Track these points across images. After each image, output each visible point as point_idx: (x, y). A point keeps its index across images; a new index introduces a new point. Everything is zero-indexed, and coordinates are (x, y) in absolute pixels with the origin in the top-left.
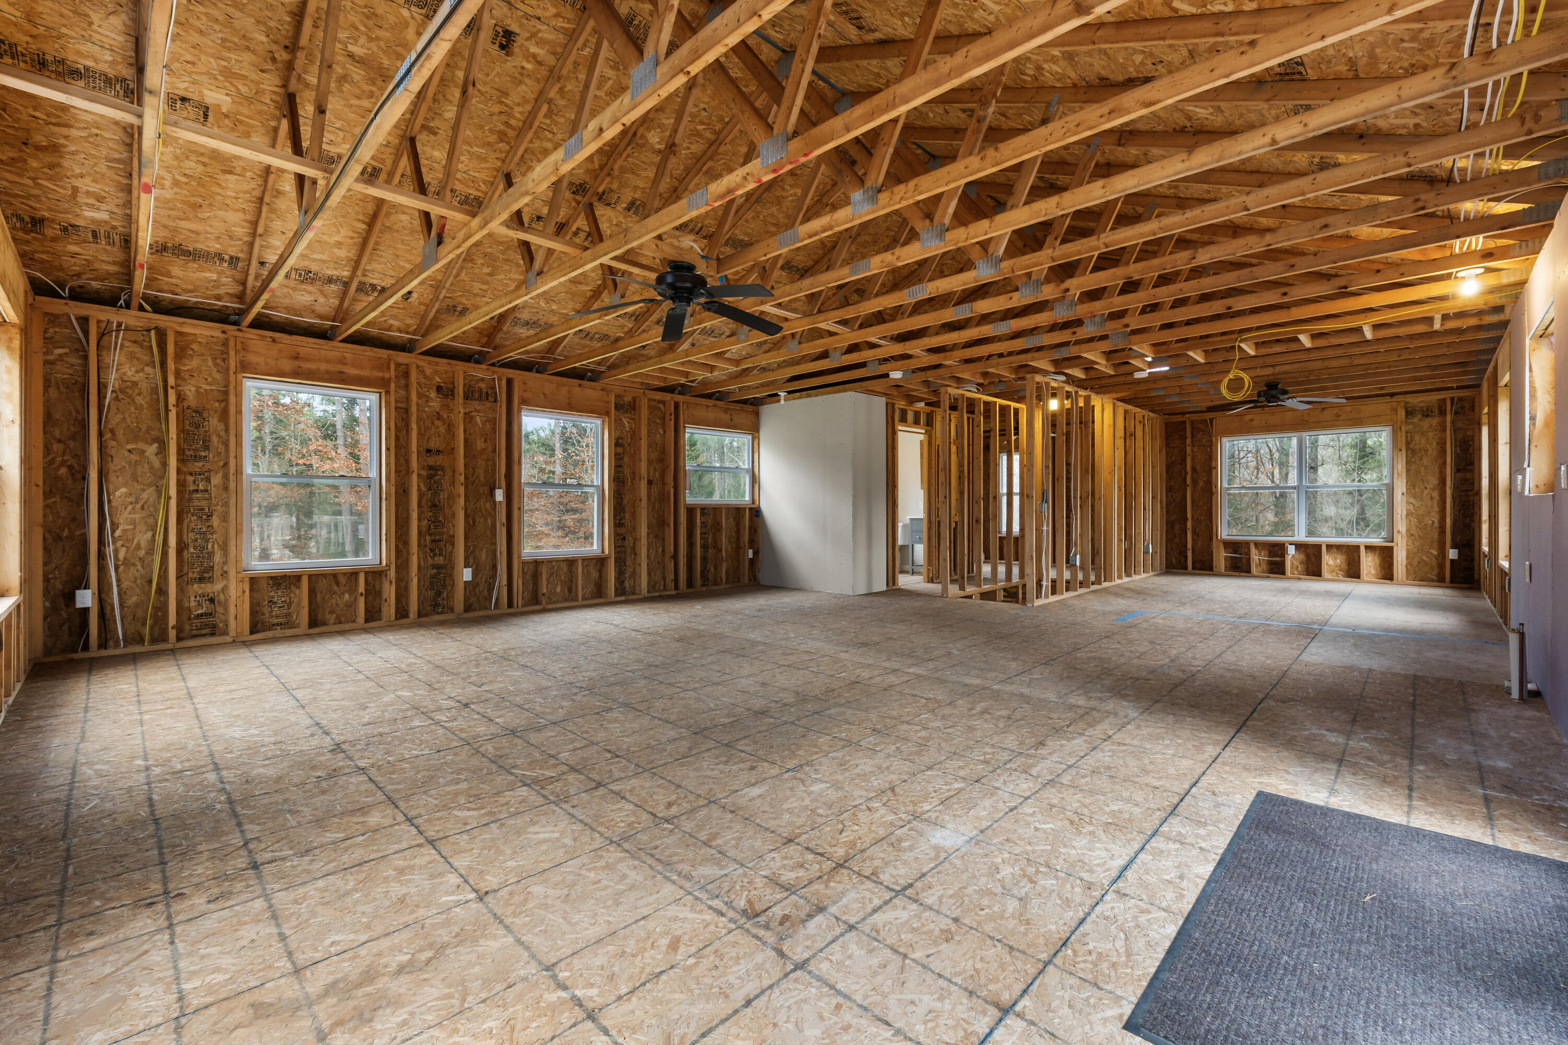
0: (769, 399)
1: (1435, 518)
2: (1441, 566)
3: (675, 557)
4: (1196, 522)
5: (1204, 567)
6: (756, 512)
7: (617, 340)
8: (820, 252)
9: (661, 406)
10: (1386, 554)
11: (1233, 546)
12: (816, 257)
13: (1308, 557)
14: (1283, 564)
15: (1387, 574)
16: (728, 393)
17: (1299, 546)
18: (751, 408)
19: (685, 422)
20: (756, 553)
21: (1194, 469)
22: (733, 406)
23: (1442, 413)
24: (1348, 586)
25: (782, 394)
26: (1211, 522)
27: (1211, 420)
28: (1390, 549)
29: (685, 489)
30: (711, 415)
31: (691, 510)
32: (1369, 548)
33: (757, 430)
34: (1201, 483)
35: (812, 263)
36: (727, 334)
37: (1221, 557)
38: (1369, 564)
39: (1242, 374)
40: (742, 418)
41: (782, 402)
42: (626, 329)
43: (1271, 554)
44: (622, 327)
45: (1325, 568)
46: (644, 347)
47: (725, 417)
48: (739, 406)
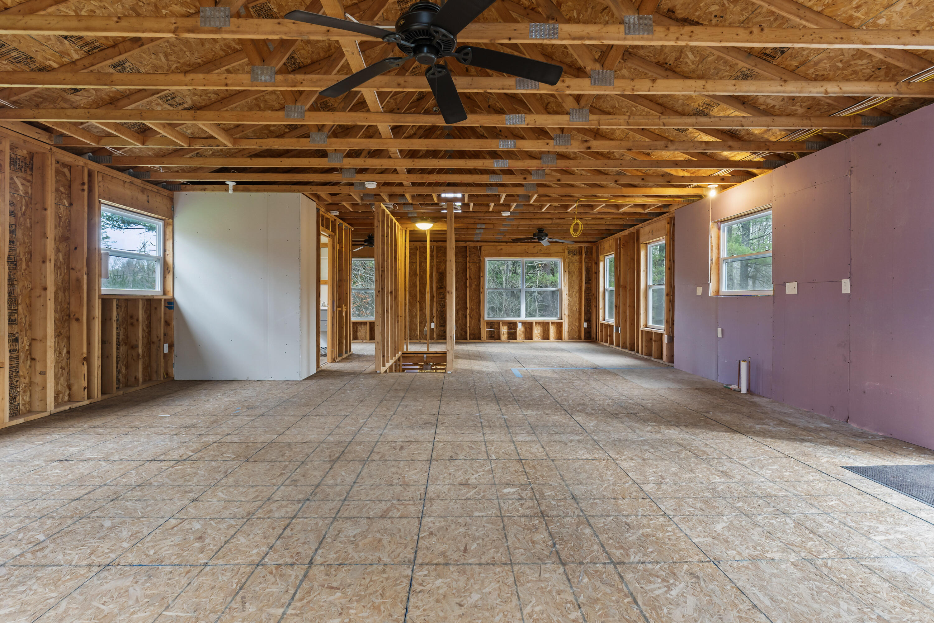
0: (190, 186)
1: (577, 306)
2: (580, 331)
3: (87, 360)
4: (472, 310)
5: (476, 338)
6: (171, 304)
7: (44, 69)
8: (322, 54)
9: (66, 170)
10: (559, 326)
11: (491, 324)
12: (315, 57)
13: (526, 329)
14: (515, 333)
15: (559, 337)
16: (149, 171)
17: (524, 323)
18: (166, 192)
19: (100, 196)
20: (171, 346)
21: (470, 277)
22: (149, 187)
23: (580, 254)
24: (546, 344)
25: (231, 184)
26: (479, 310)
27: (480, 247)
28: (561, 323)
29: (100, 276)
30: (128, 192)
31: (106, 301)
32: (553, 323)
33: (172, 218)
34: (474, 286)
35: (309, 61)
36: (186, 106)
37: (485, 331)
38: (552, 330)
39: (579, 222)
40: (159, 201)
41: (231, 192)
42: (66, 60)
43: (509, 328)
44: (63, 54)
45: (534, 335)
46: (76, 90)
47: (143, 198)
48: (155, 188)
